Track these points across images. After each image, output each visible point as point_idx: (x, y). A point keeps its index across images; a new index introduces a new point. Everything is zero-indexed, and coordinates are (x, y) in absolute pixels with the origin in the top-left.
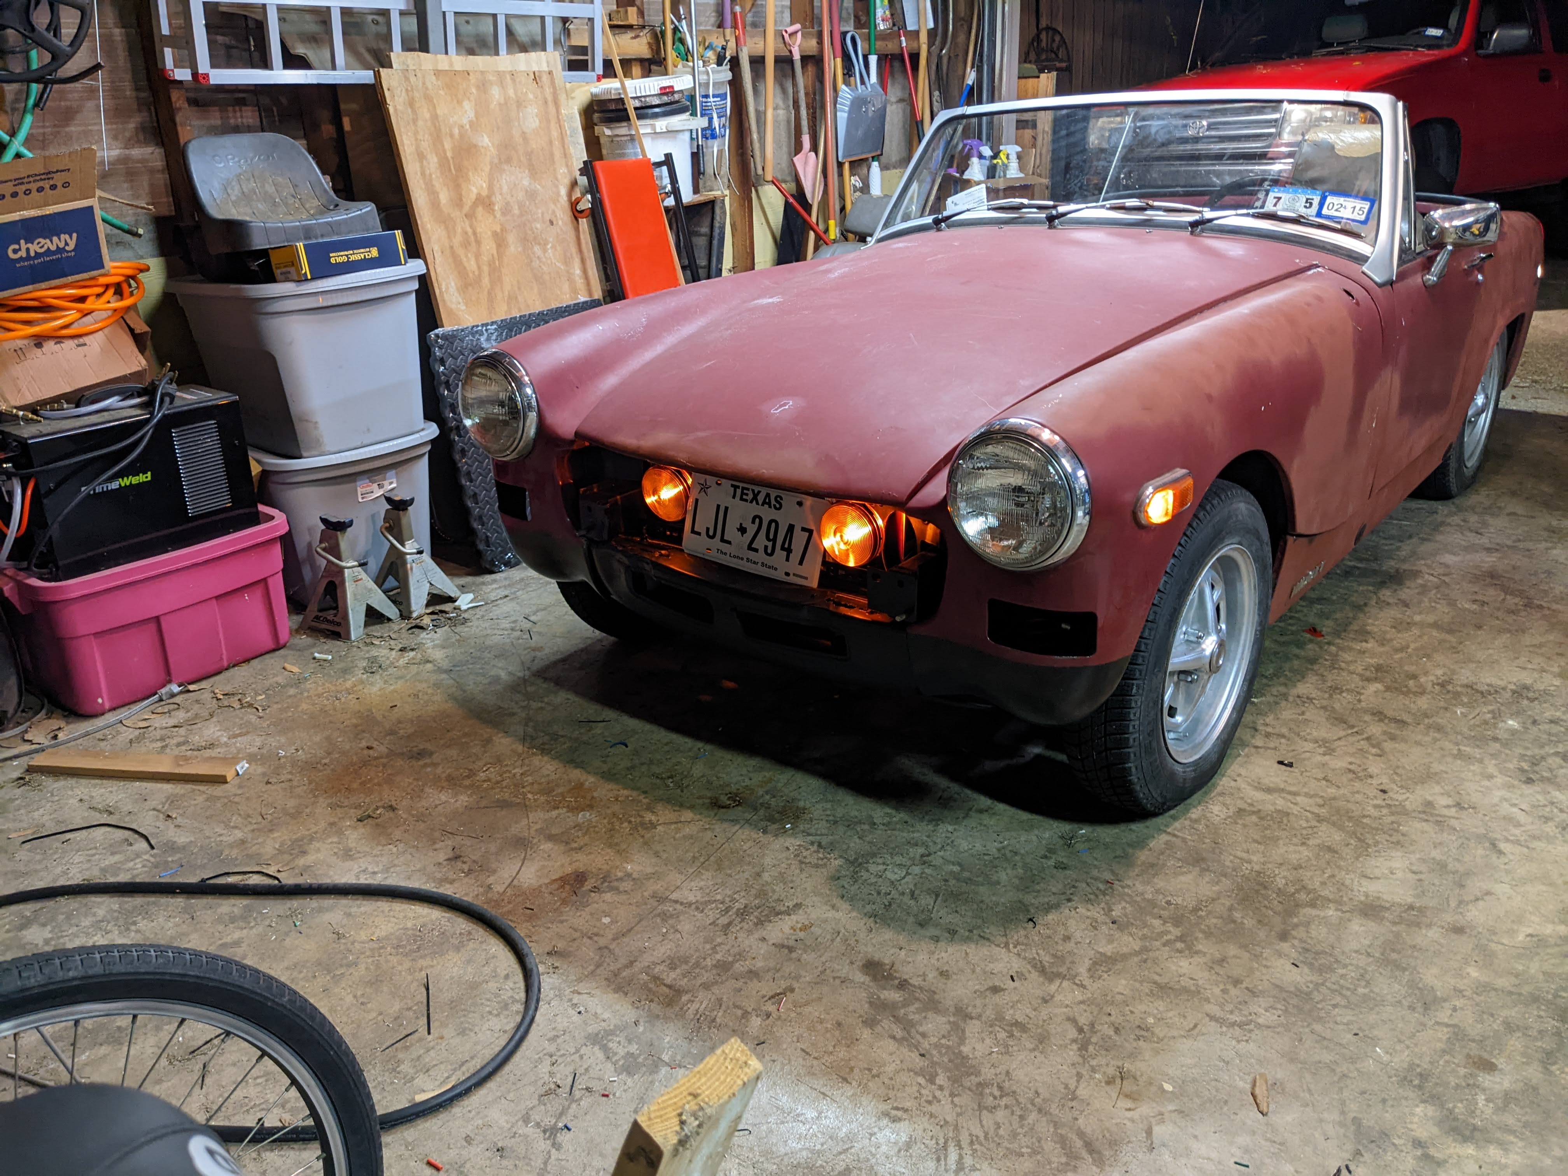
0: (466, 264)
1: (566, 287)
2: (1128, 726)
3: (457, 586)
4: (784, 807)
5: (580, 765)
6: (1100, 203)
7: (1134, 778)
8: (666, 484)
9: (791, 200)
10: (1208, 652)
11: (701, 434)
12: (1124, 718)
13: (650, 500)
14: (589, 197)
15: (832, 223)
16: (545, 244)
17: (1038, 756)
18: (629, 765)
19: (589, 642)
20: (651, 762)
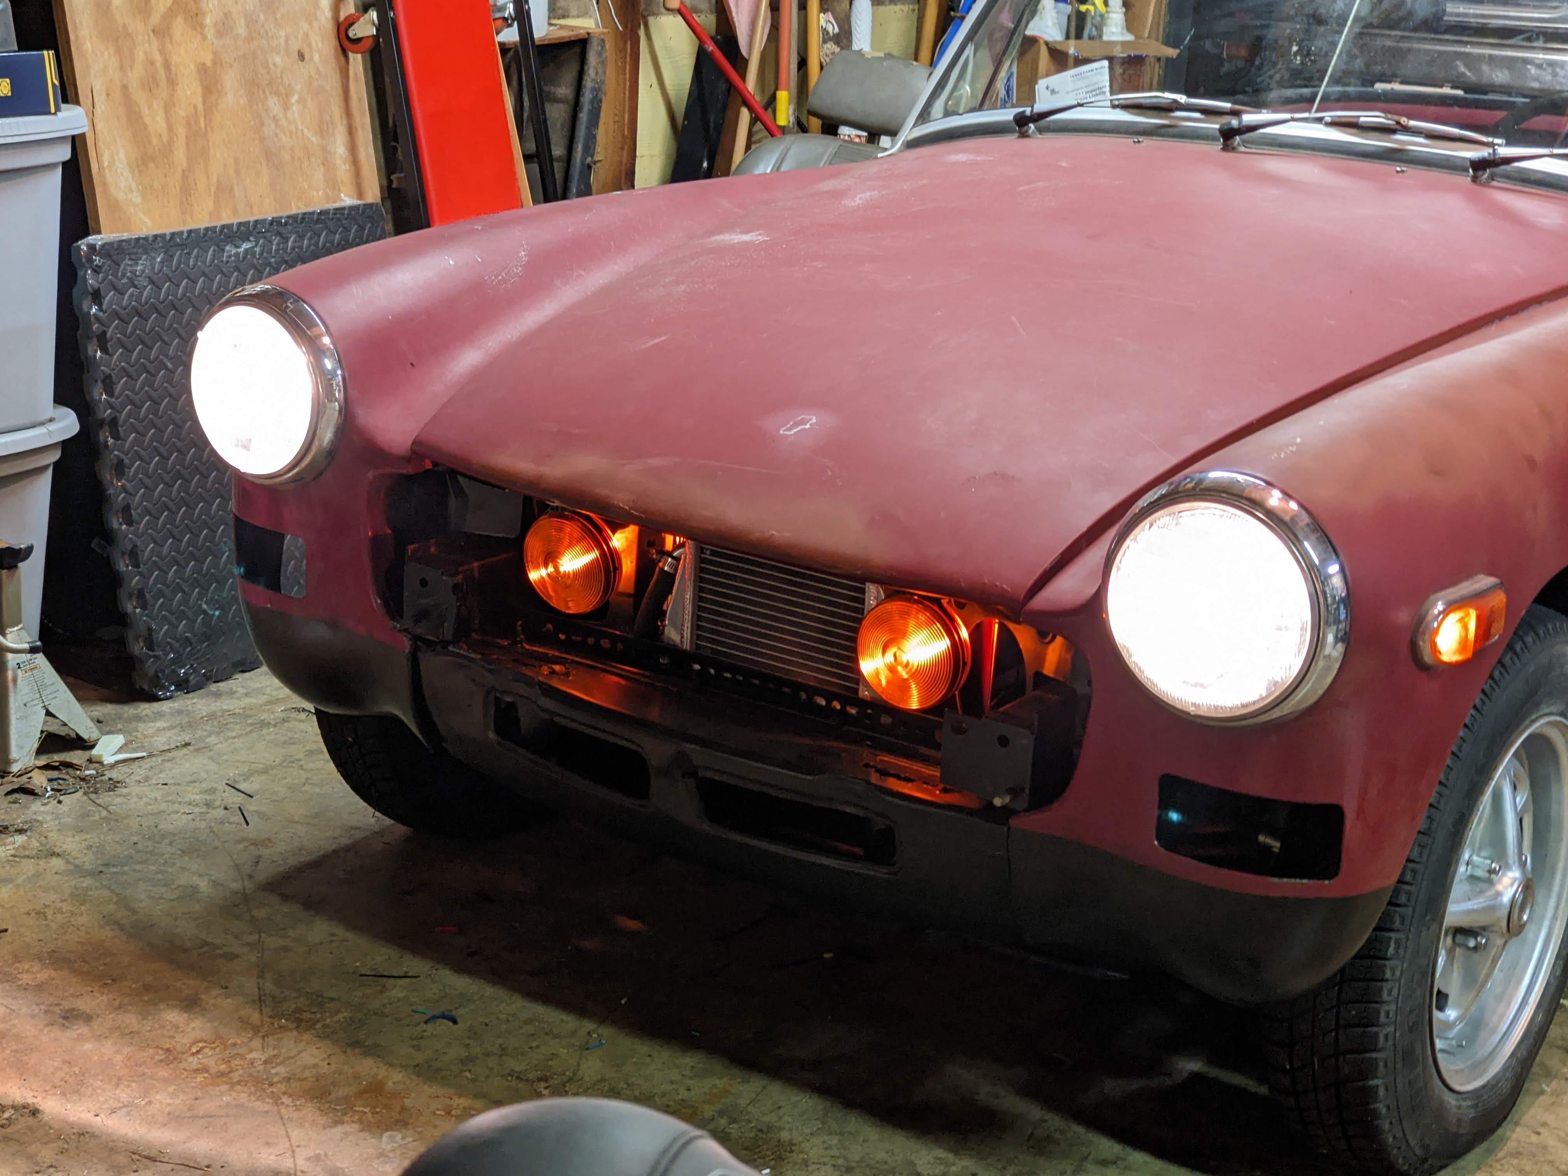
0: (148, 120)
1: (319, 175)
2: (1378, 1012)
3: (92, 720)
4: (756, 1138)
5: (373, 1051)
6: (1314, 115)
7: (1381, 1107)
8: (570, 545)
9: (711, 47)
10: (1506, 899)
11: (656, 462)
12: (1371, 998)
13: (535, 575)
14: (373, 15)
15: (783, 96)
16: (288, 95)
17: (1195, 1076)
18: (464, 1053)
19: (359, 835)
20: (503, 1051)
